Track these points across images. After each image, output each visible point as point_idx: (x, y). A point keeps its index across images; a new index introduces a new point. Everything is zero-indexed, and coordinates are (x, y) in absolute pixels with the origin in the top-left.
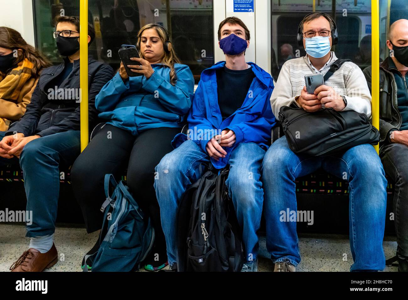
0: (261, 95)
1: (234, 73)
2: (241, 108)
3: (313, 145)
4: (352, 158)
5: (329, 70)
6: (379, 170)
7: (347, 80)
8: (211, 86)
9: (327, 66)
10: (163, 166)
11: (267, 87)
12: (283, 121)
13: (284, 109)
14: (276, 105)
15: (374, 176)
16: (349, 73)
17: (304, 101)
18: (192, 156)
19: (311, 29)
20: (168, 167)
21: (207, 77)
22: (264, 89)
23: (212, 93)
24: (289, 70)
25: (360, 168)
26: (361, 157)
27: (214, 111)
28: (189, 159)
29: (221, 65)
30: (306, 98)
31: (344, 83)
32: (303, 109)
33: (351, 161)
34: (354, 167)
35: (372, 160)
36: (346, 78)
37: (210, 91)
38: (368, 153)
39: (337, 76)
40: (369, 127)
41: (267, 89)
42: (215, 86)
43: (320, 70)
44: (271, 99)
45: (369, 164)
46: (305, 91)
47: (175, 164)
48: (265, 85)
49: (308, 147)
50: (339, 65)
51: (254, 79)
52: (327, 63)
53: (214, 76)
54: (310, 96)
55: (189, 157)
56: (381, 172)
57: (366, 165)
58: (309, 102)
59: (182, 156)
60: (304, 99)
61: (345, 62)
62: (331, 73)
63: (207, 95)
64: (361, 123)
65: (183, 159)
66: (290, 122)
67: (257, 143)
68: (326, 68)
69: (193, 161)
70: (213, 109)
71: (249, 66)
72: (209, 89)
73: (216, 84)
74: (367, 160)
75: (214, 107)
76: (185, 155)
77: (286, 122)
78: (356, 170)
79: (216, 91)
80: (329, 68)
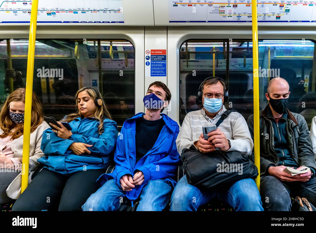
0: (168, 138)
1: (149, 123)
2: (152, 149)
3: (206, 179)
4: (237, 192)
5: (220, 119)
6: (257, 201)
7: (233, 125)
8: (132, 133)
9: (219, 115)
10: (89, 205)
11: (173, 132)
12: (183, 161)
13: (185, 151)
14: (180, 146)
15: (253, 206)
16: (234, 121)
17: (201, 145)
18: (112, 194)
19: (210, 92)
20: (92, 206)
21: (128, 125)
22: (171, 134)
23: (131, 138)
24: (190, 119)
25: (242, 200)
26: (243, 192)
27: (131, 152)
28: (110, 197)
29: (140, 116)
30: (203, 143)
31: (230, 128)
32: (199, 151)
33: (236, 195)
34: (238, 199)
35: (252, 193)
36: (232, 124)
37: (130, 136)
38: (249, 188)
39: (226, 123)
40: (249, 164)
41: (173, 134)
42: (134, 133)
43: (213, 119)
44: (177, 141)
45: (250, 197)
46: (202, 138)
47: (98, 203)
48: (172, 131)
49: (202, 181)
50: (227, 115)
51: (164, 126)
52: (219, 114)
53: (134, 125)
54: (206, 141)
55: (110, 196)
56: (259, 203)
57: (247, 198)
58: (205, 146)
59: (104, 196)
60: (201, 143)
61: (231, 112)
62: (222, 120)
63: (127, 139)
64: (243, 161)
65: (105, 198)
66: (189, 162)
67: (163, 179)
68: (218, 117)
69: (114, 199)
70: (131, 150)
71: (161, 117)
72: (129, 135)
73: (135, 132)
74: (248, 194)
75: (132, 149)
76: (107, 195)
77: (185, 162)
78: (240, 202)
79: (134, 137)
80: (221, 117)
